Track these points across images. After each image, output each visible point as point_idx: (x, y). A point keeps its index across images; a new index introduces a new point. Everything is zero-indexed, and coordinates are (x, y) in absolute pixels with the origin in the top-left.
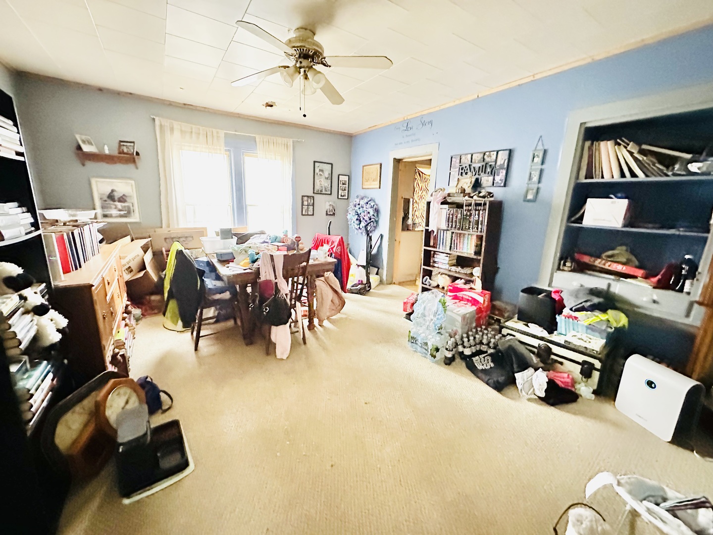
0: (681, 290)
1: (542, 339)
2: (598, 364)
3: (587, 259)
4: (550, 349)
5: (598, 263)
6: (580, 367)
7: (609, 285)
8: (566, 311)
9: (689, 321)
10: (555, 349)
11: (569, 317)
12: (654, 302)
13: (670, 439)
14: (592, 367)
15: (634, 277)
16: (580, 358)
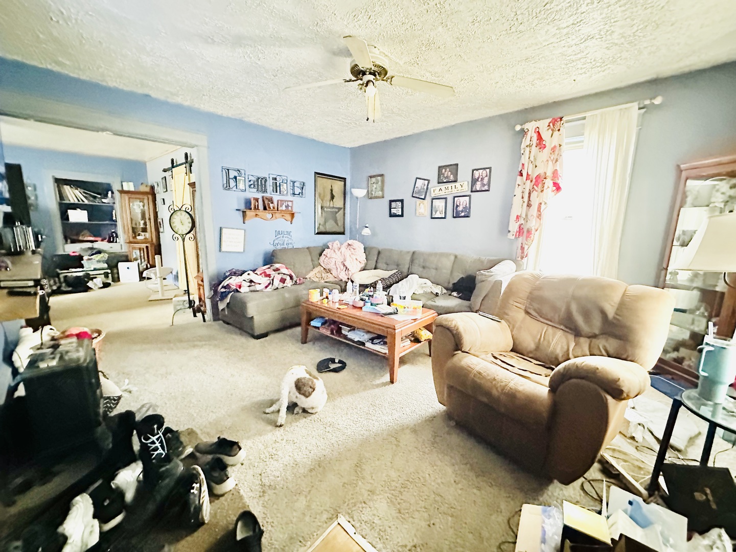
0: (116, 242)
1: (82, 271)
2: (109, 271)
3: (75, 237)
4: (89, 274)
5: (81, 238)
6: (103, 275)
7: (93, 245)
8: (85, 258)
9: (123, 251)
10: (91, 273)
11: (89, 259)
12: (111, 247)
13: (139, 280)
14: (108, 273)
15: (97, 241)
16: (102, 272)
